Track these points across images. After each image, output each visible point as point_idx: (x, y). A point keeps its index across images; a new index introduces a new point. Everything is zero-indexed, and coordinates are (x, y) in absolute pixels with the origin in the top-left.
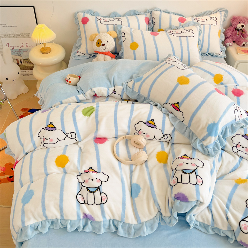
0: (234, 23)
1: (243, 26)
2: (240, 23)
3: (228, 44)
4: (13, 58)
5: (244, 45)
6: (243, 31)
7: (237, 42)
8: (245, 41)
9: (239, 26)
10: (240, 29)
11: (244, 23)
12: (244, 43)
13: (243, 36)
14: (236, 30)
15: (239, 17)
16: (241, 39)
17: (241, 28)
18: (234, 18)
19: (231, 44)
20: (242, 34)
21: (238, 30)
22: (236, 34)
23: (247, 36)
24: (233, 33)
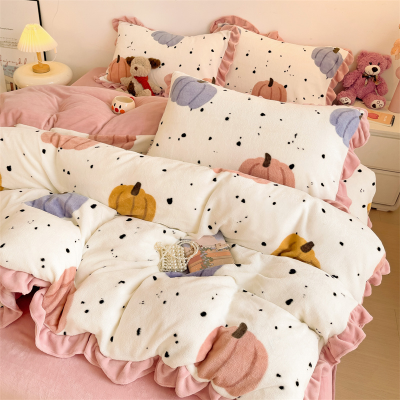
0: (360, 63)
1: (375, 70)
2: (371, 64)
3: (343, 99)
4: (6, 80)
6: (375, 80)
7: (365, 100)
8: (377, 99)
9: (369, 69)
10: (371, 76)
11: (379, 64)
12: (375, 102)
13: (377, 90)
14: (363, 77)
15: (371, 54)
16: (372, 96)
17: (372, 73)
18: (363, 55)
19: (349, 101)
20: (376, 86)
21: (367, 77)
22: (363, 84)
23: (386, 92)
24: (358, 82)
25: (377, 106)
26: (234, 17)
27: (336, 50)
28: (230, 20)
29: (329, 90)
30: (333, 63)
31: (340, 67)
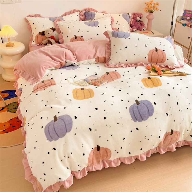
0: (135, 17)
1: (140, 18)
2: (138, 16)
3: (134, 29)
5: (143, 30)
6: (141, 21)
7: (139, 29)
9: (138, 18)
11: (140, 16)
12: (143, 28)
13: (141, 25)
14: (136, 21)
15: (137, 13)
16: (141, 27)
17: (140, 19)
19: (136, 30)
20: (141, 23)
21: (138, 21)
22: (137, 23)
23: (144, 24)
24: (135, 23)
25: (144, 30)
26: (89, 8)
27: (128, 14)
28: (88, 9)
29: (130, 28)
30: (129, 18)
31: (131, 19)
